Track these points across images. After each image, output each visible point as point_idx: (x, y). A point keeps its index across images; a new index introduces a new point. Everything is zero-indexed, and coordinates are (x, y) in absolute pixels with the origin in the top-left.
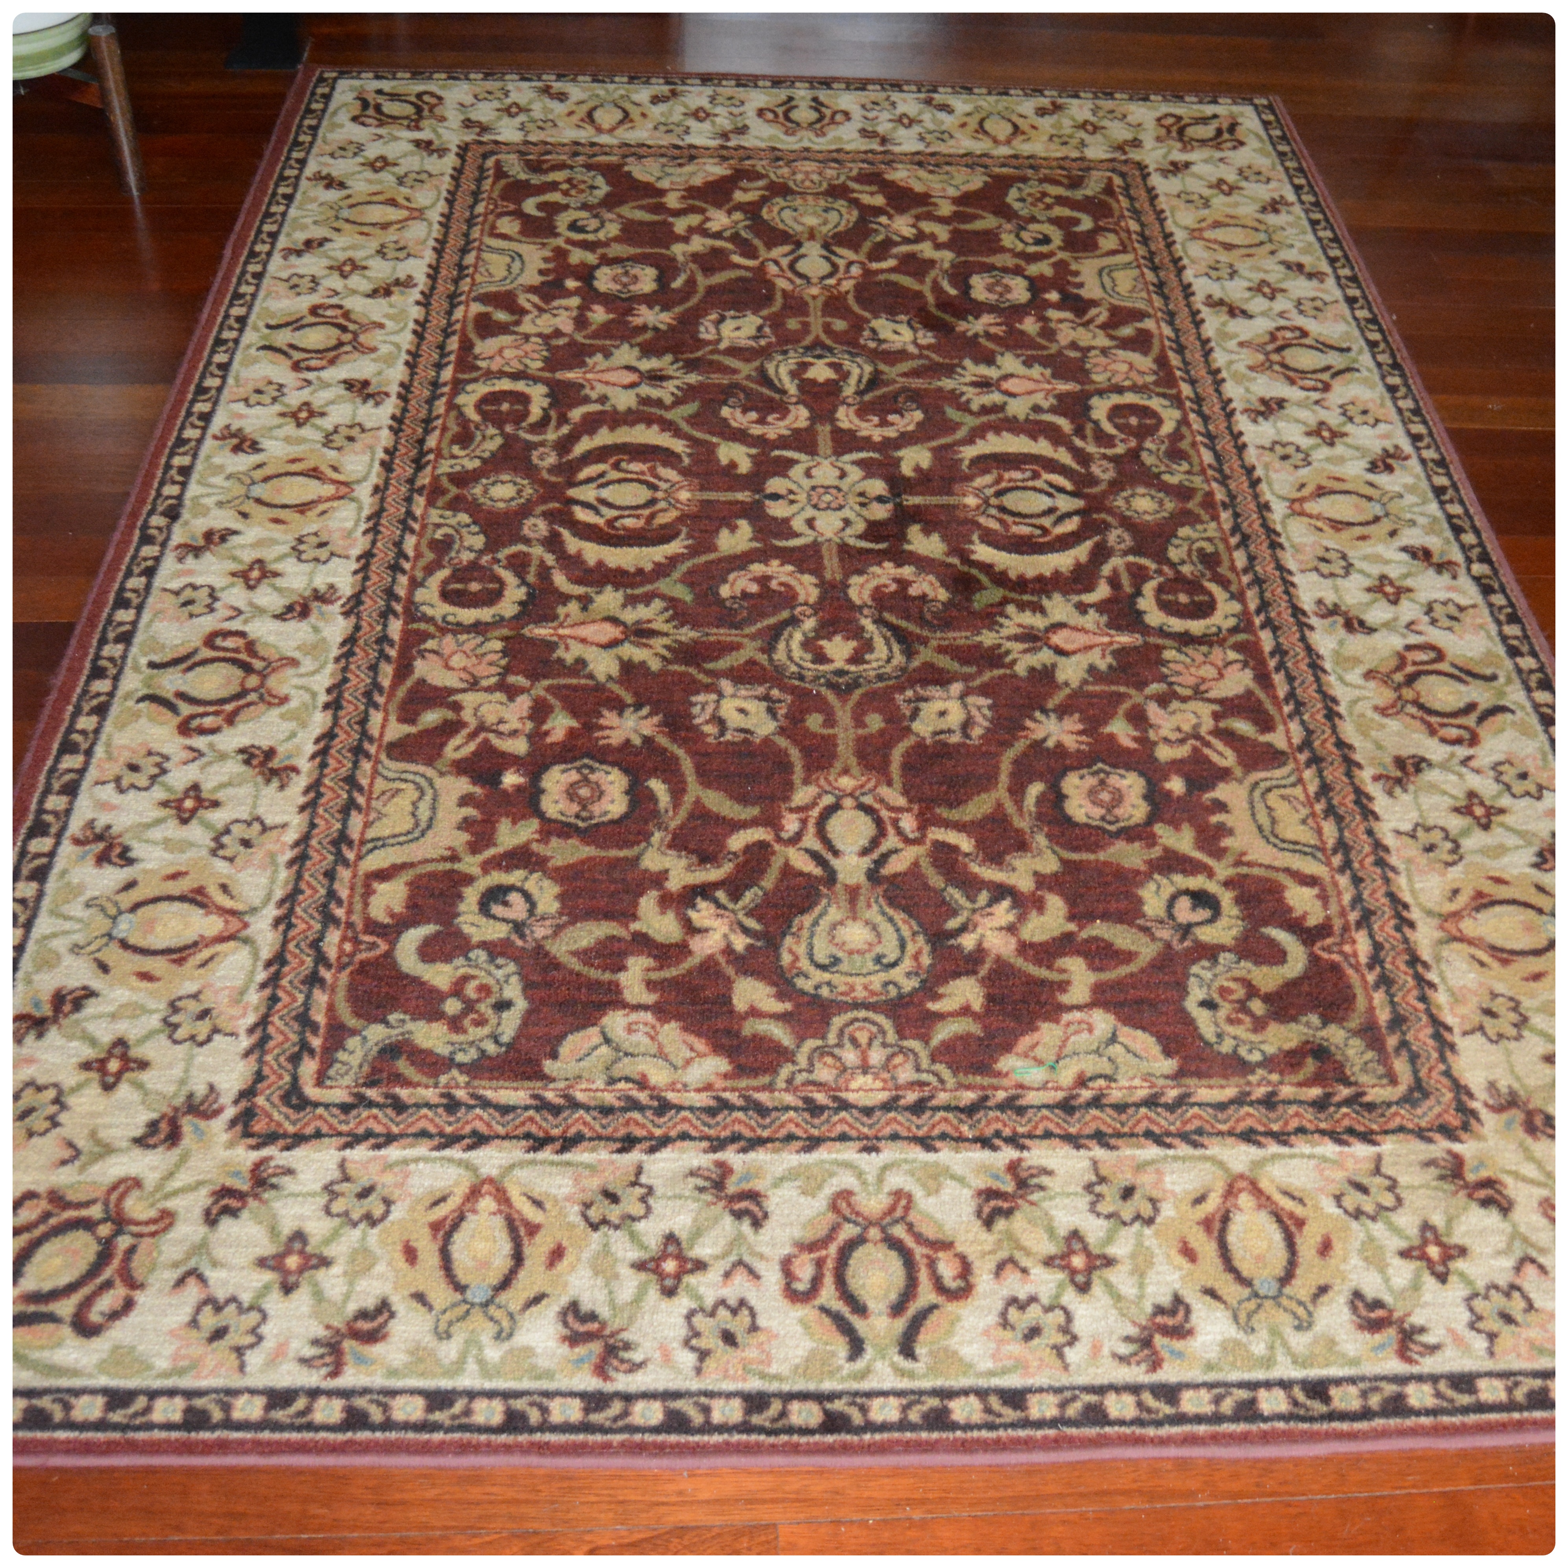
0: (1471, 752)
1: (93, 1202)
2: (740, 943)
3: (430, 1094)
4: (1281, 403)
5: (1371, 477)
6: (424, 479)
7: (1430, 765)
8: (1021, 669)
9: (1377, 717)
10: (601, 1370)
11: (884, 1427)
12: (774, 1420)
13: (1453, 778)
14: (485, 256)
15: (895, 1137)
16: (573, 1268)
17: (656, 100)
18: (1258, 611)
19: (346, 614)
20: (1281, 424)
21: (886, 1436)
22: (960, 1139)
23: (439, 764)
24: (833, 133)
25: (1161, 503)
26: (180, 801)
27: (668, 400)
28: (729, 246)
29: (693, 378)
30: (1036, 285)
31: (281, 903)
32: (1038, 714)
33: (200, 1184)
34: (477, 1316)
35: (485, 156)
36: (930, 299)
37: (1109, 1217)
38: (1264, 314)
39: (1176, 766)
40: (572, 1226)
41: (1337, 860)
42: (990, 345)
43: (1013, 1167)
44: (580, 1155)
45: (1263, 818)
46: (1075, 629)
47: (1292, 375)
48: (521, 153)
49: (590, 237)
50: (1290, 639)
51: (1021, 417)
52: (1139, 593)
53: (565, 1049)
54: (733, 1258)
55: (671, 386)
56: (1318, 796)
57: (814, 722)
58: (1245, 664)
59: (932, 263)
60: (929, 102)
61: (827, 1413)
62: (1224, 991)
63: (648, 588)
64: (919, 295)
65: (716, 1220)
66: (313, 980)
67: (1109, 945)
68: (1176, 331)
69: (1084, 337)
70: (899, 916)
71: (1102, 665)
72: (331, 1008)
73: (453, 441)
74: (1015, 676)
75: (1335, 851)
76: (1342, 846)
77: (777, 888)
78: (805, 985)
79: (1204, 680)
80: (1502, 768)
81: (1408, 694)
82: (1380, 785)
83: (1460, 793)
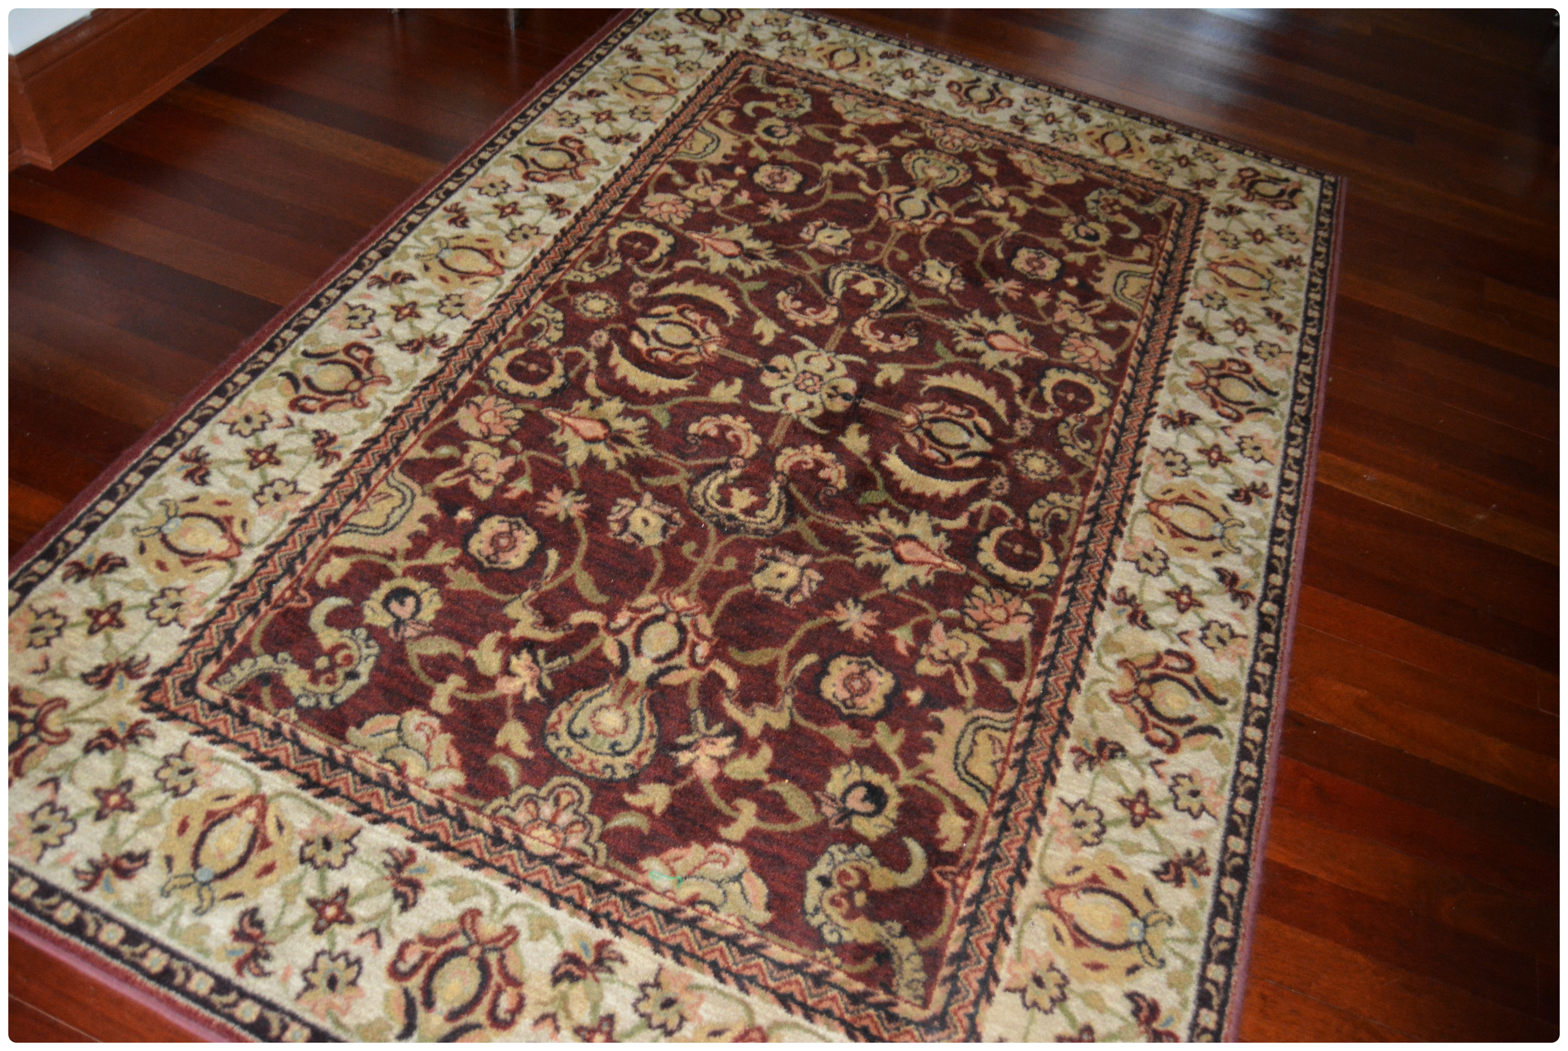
0: (1164, 757)
2: (531, 693)
3: (267, 719)
4: (1194, 419)
5: (1229, 502)
6: (552, 281)
7: (1124, 756)
8: (860, 562)
9: (1107, 700)
10: (241, 965)
13: (1136, 773)
14: (697, 134)
15: (537, 885)
16: (271, 884)
17: (884, 55)
18: (1069, 580)
19: (441, 359)
20: (1184, 436)
22: (579, 907)
23: (428, 487)
24: (992, 113)
25: (1050, 468)
26: (259, 452)
27: (748, 273)
28: (864, 174)
29: (775, 264)
30: (1066, 269)
31: (269, 547)
32: (850, 602)
33: (99, 721)
34: (192, 891)
35: (744, 64)
36: (981, 256)
37: (642, 1015)
38: (1226, 345)
39: (925, 681)
40: (289, 854)
41: (998, 805)
42: (1001, 304)
43: (602, 946)
44: (328, 805)
45: (964, 749)
46: (922, 545)
47: (1217, 400)
48: (769, 68)
49: (774, 141)
50: (1080, 612)
51: (988, 367)
52: (987, 534)
53: (368, 725)
54: (373, 925)
55: (756, 265)
56: (1019, 747)
57: (688, 548)
58: (1031, 619)
59: (999, 229)
60: (1076, 109)
62: (844, 875)
63: (643, 408)
64: (975, 251)
65: (381, 892)
66: (253, 609)
67: (783, 802)
68: (1149, 337)
69: (1076, 320)
70: (649, 718)
71: (922, 580)
72: (251, 633)
73: (588, 259)
74: (853, 565)
75: (1002, 797)
76: (1011, 796)
77: (581, 663)
78: (552, 743)
79: (991, 620)
80: (1181, 780)
81: (1144, 690)
82: (1074, 756)
83: (1133, 788)
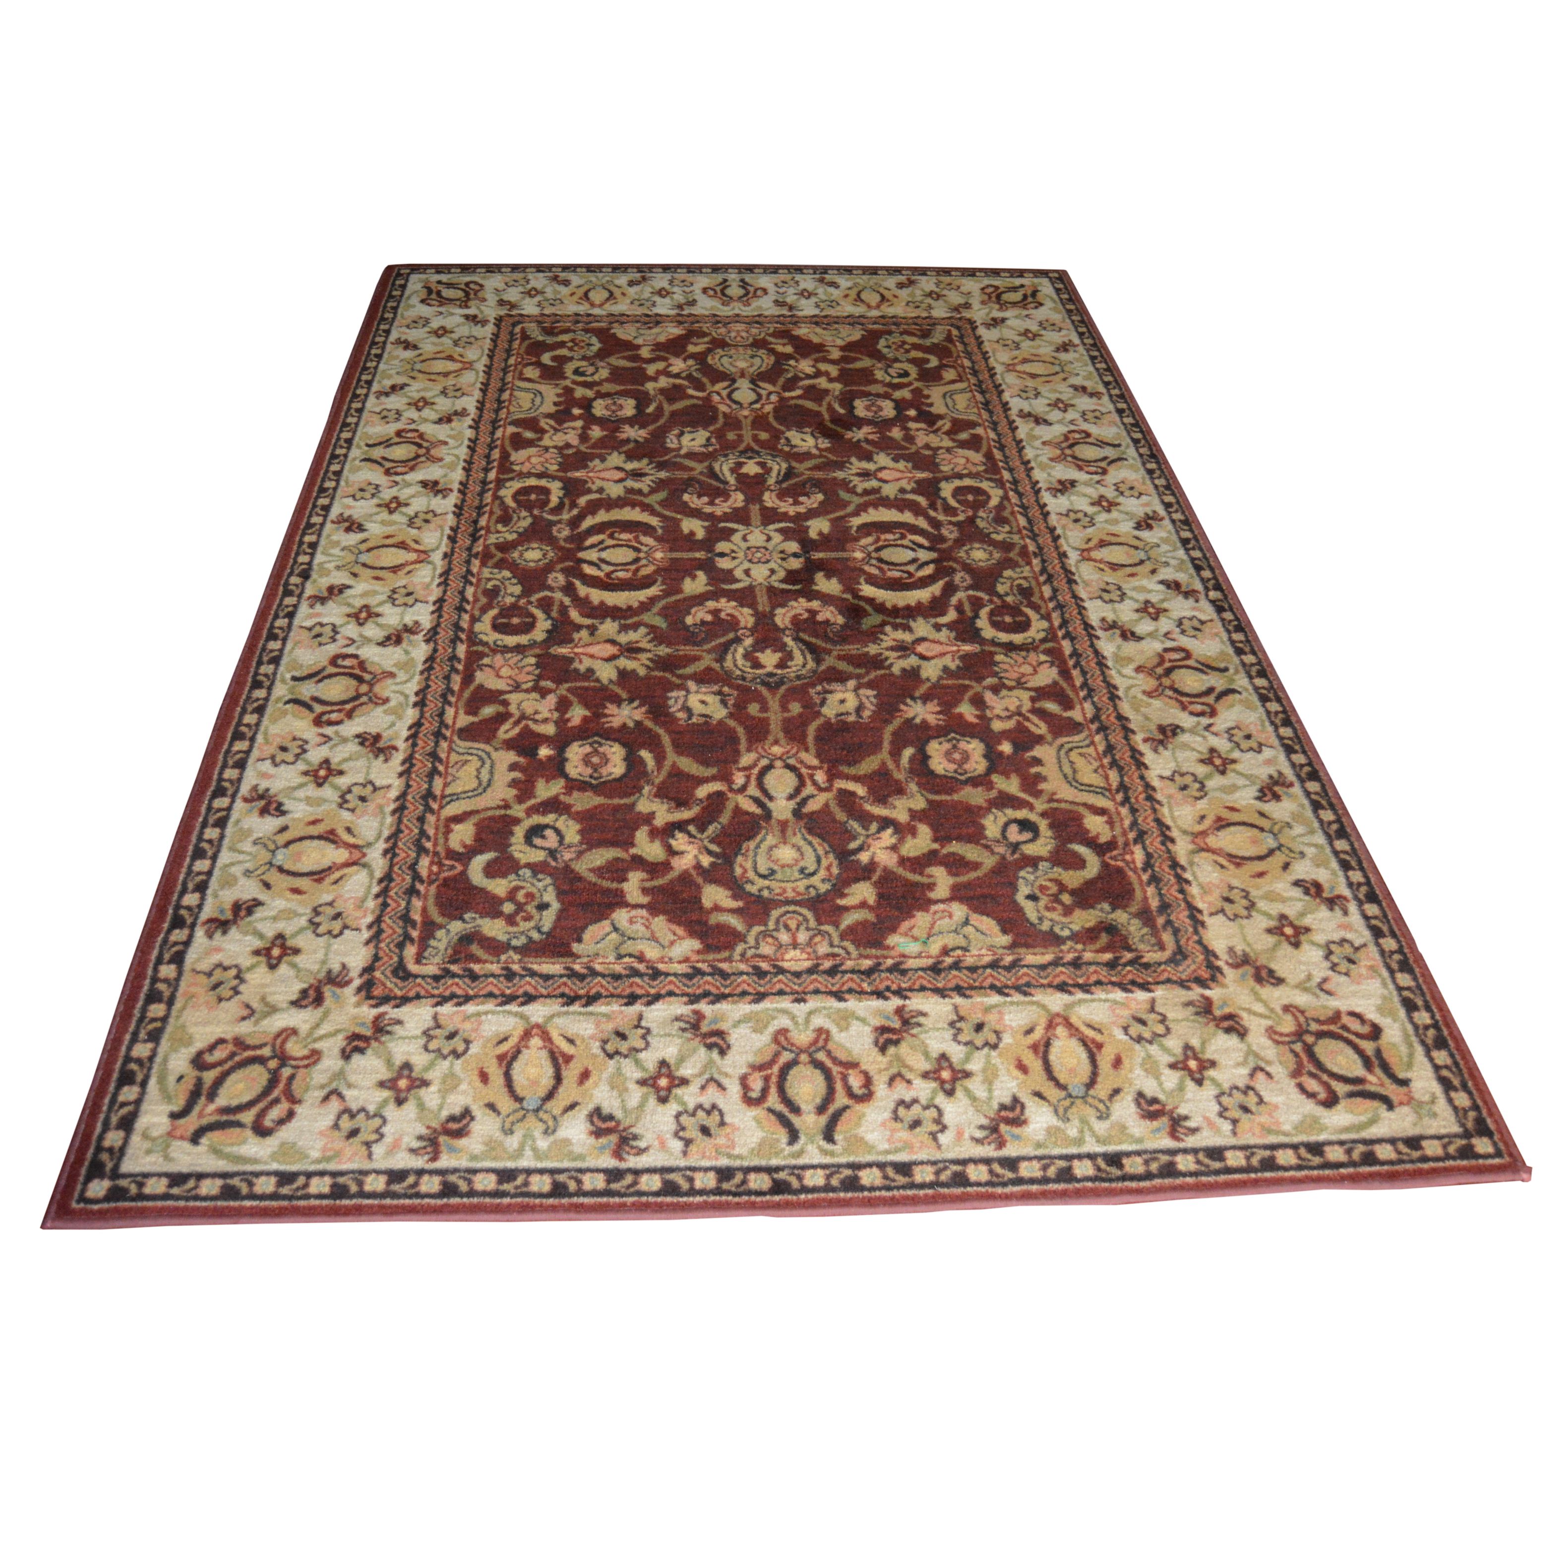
0: (1211, 721)
1: (265, 1045)
2: (706, 861)
3: (495, 968)
4: (1073, 483)
5: (1137, 533)
6: (479, 548)
7: (1183, 730)
8: (896, 670)
9: (1145, 698)
10: (617, 1154)
11: (814, 1190)
12: (738, 1186)
13: (1199, 739)
14: (516, 393)
15: (817, 992)
16: (596, 1085)
17: (631, 283)
18: (1060, 627)
19: (427, 641)
20: (1073, 498)
21: (816, 1195)
22: (862, 992)
23: (495, 743)
24: (755, 303)
25: (991, 554)
26: (317, 771)
27: (646, 490)
28: (685, 383)
29: (663, 475)
30: (900, 406)
31: (388, 839)
32: (908, 701)
33: (338, 1031)
34: (531, 1118)
35: (514, 325)
36: (826, 416)
37: (966, 1044)
38: (1059, 422)
39: (1005, 735)
40: (595, 1056)
41: (1119, 797)
42: (869, 448)
43: (899, 1011)
44: (600, 1008)
45: (1067, 769)
46: (934, 641)
47: (1080, 464)
48: (539, 322)
49: (589, 379)
50: (1083, 645)
51: (892, 497)
52: (977, 616)
53: (587, 936)
54: (707, 1076)
55: (647, 480)
56: (1105, 753)
57: (753, 709)
58: (1052, 664)
59: (826, 392)
60: (822, 280)
61: (774, 1180)
62: (1042, 888)
63: (635, 619)
64: (818, 414)
65: (694, 1051)
66: (412, 891)
67: (962, 858)
68: (999, 435)
69: (934, 440)
70: (816, 841)
71: (953, 666)
72: (424, 910)
73: (497, 522)
74: (892, 675)
75: (1118, 791)
76: (1123, 787)
77: (731, 823)
78: (752, 889)
79: (1023, 675)
80: (1233, 732)
81: (1166, 682)
82: (1148, 745)
83: (1204, 749)
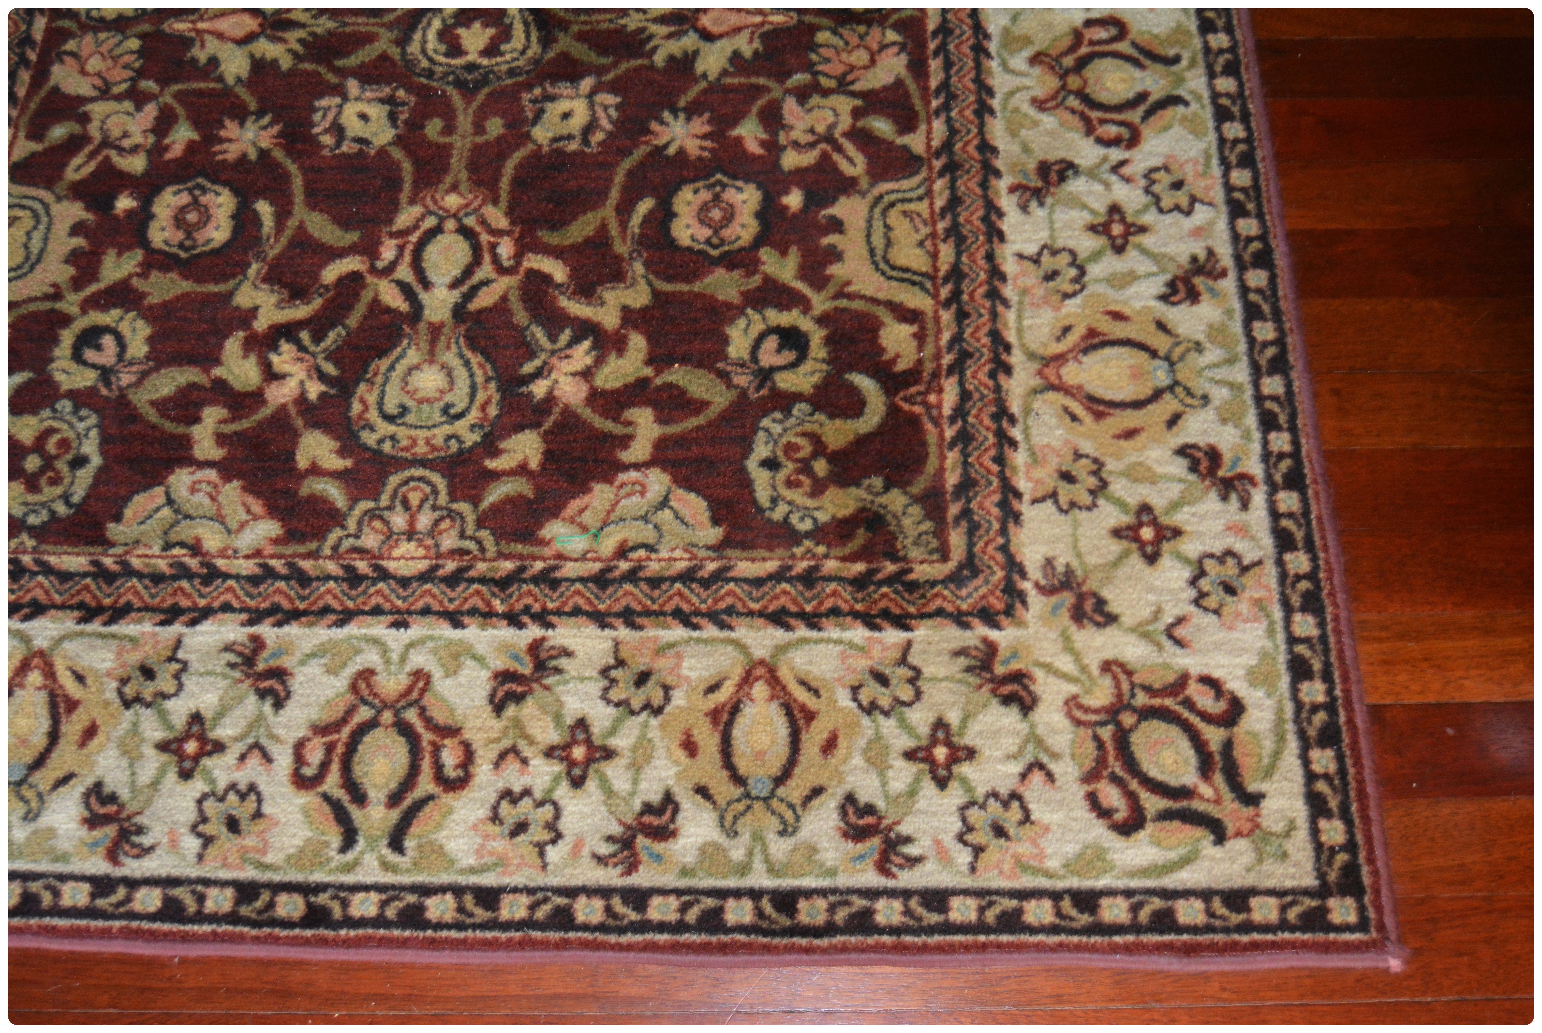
0: (1127, 155)
7: (1077, 173)
8: (661, 58)
9: (1032, 112)
10: (113, 855)
11: (361, 923)
12: (260, 912)
13: (1098, 188)
15: (426, 611)
16: (102, 747)
21: (361, 930)
22: (489, 615)
23: (59, 188)
32: (666, 114)
37: (618, 704)
39: (799, 176)
40: (108, 703)
41: (945, 293)
43: (535, 647)
44: (127, 627)
45: (878, 240)
53: (129, 511)
54: (250, 740)
56: (944, 212)
57: (433, 128)
58: (903, 47)
61: (310, 905)
62: (790, 448)
65: (242, 699)
67: (682, 393)
70: (476, 360)
71: (748, 51)
74: (652, 68)
75: (946, 280)
76: (956, 275)
77: (361, 327)
78: (369, 438)
79: (852, 68)
80: (1156, 176)
81: (1074, 82)
82: (1016, 198)
83: (1102, 207)
